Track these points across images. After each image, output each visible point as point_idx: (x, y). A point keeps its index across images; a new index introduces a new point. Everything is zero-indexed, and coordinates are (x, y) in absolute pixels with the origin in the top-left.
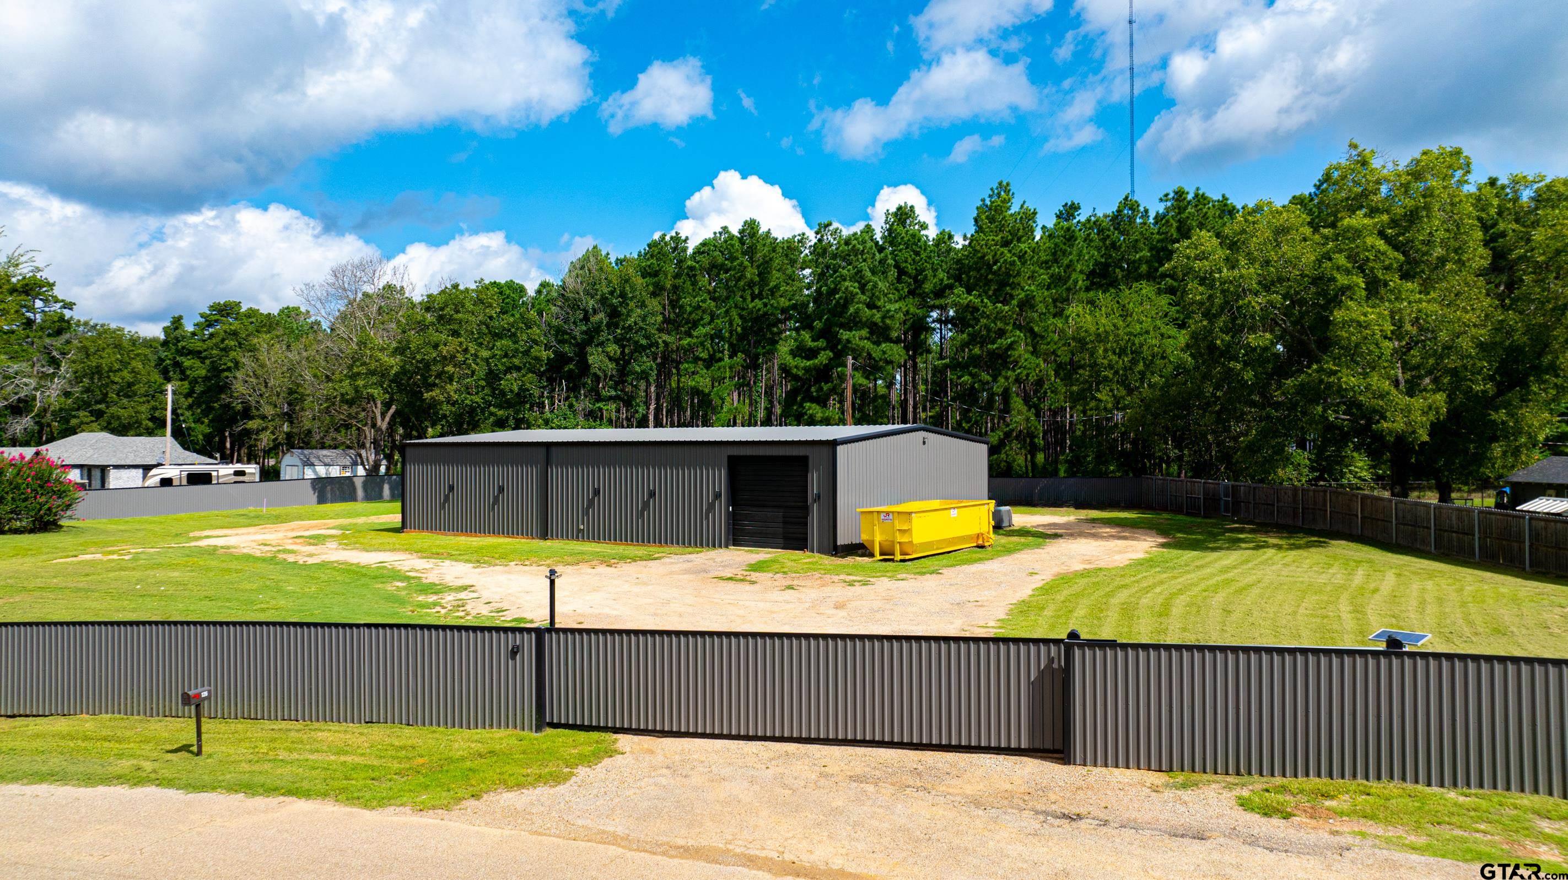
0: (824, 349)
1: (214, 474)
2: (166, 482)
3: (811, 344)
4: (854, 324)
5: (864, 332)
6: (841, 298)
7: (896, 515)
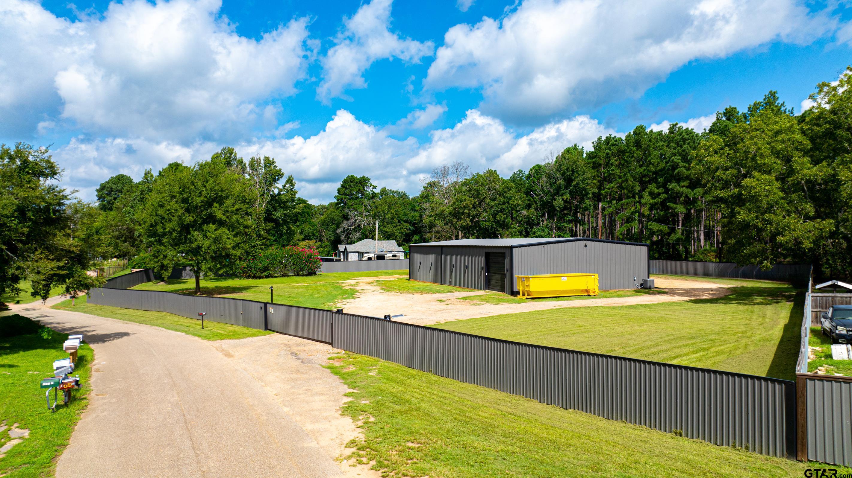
0: (663, 193)
1: (386, 256)
2: (370, 259)
3: (656, 191)
4: (679, 179)
5: (686, 183)
6: (670, 166)
7: (525, 279)
